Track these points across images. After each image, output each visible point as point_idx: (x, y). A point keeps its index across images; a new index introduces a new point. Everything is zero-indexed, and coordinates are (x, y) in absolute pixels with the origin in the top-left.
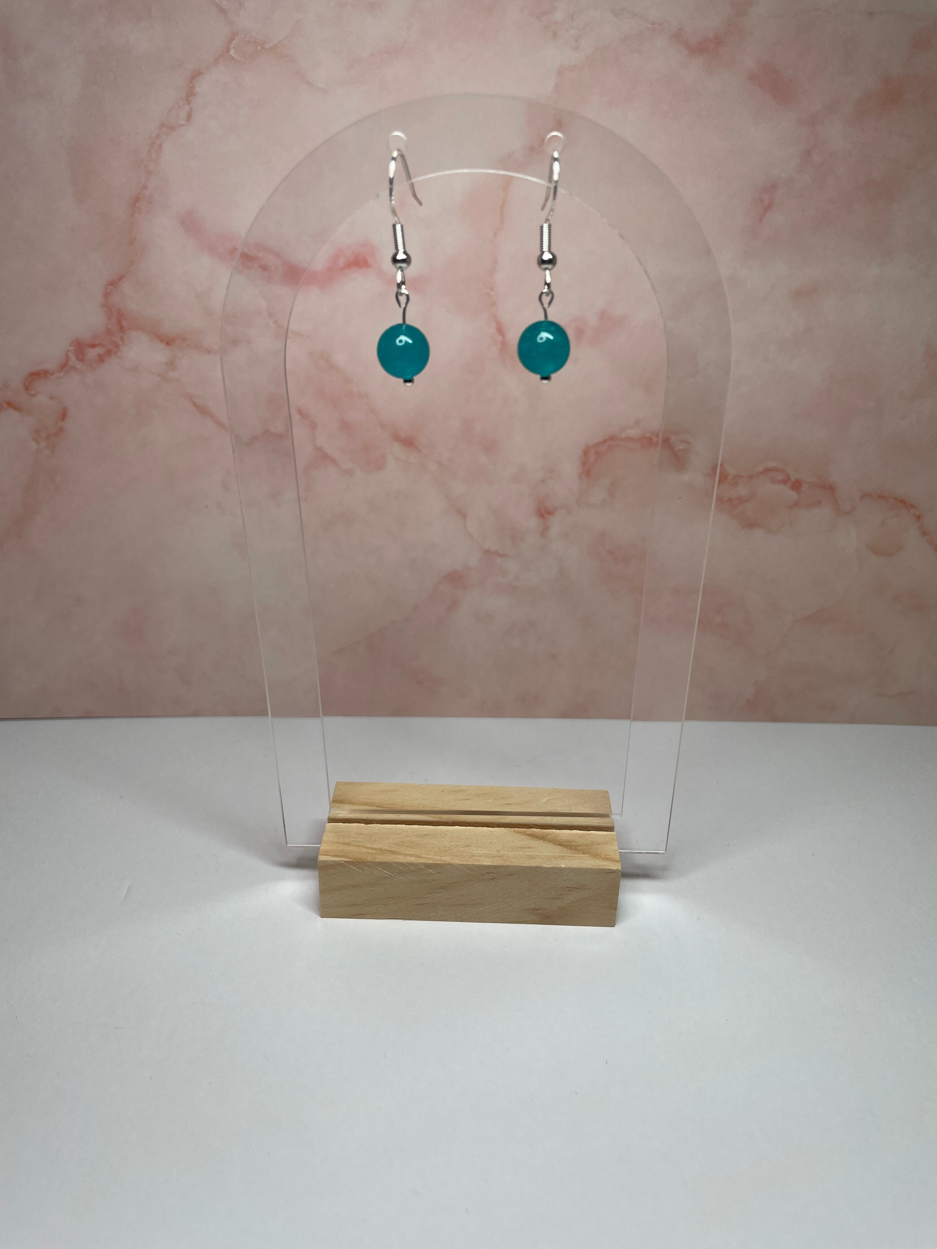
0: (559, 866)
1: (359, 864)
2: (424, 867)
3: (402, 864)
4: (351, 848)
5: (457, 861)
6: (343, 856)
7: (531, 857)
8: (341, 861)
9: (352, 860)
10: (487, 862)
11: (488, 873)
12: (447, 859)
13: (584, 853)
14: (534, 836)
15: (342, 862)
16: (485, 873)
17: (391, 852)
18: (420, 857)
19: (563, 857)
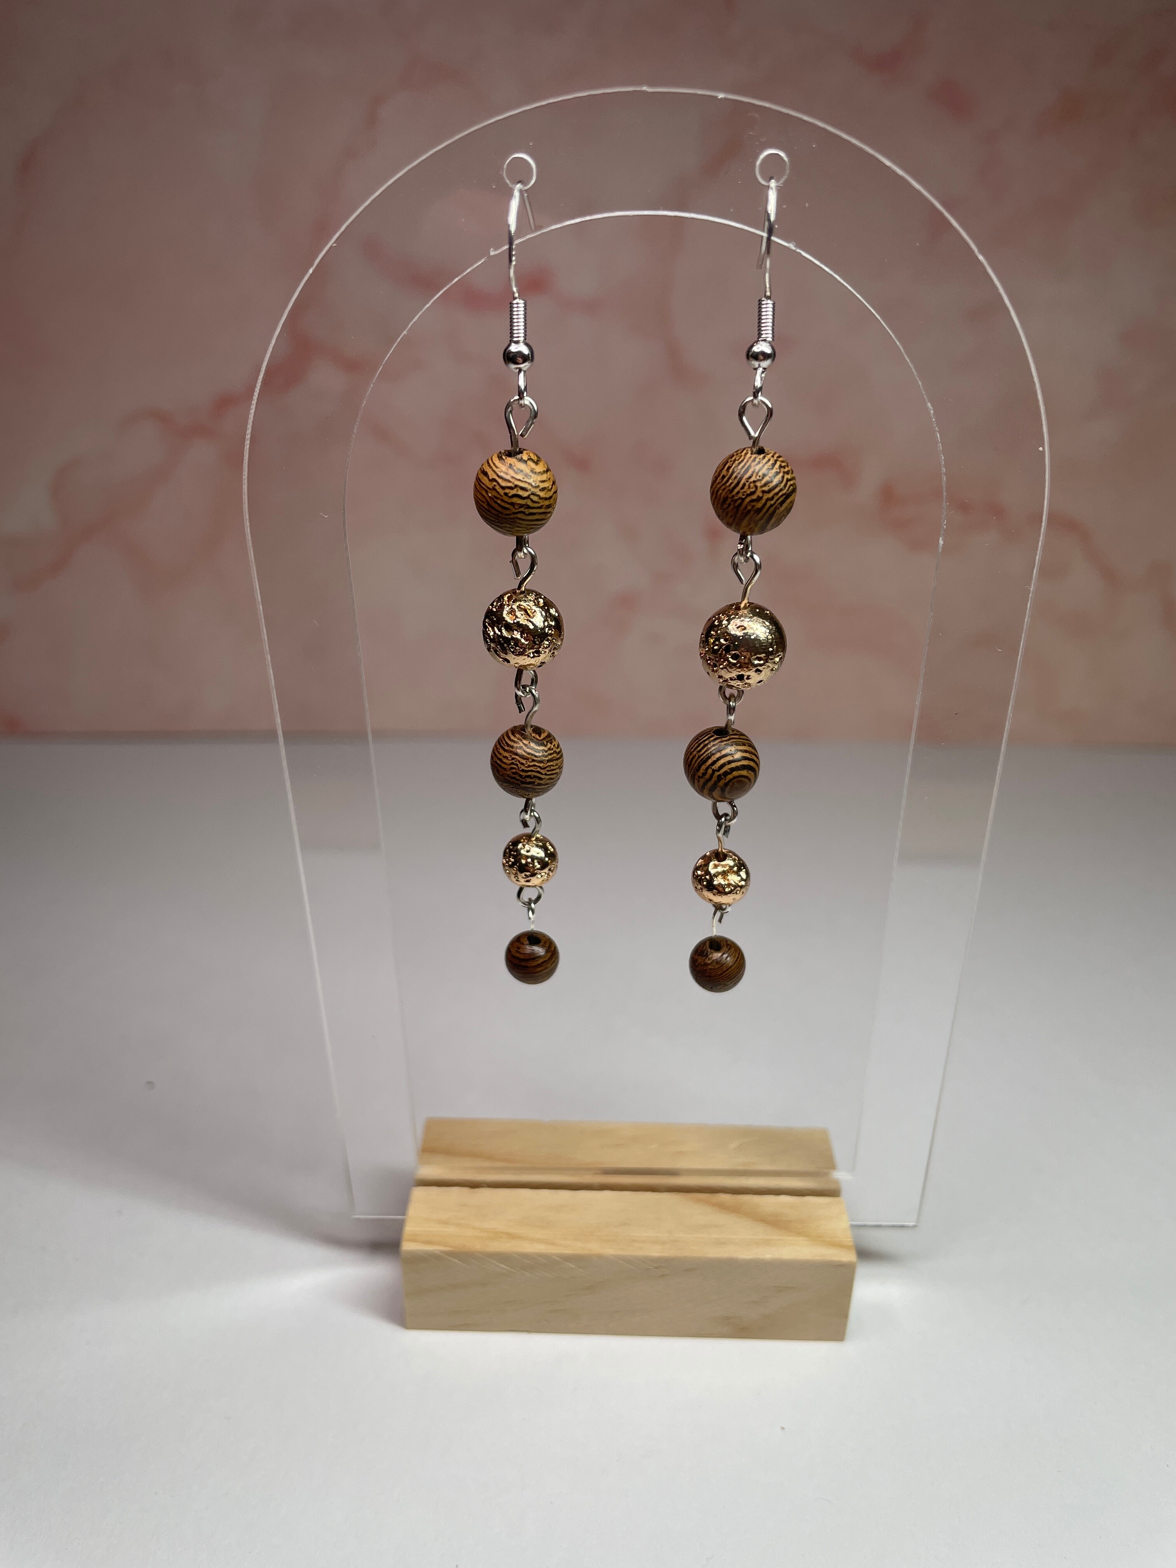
0: (762, 1257)
1: (464, 1256)
2: (559, 1259)
3: (525, 1256)
4: (451, 1230)
5: (610, 1251)
6: (438, 1243)
7: (719, 1243)
8: (436, 1250)
9: (453, 1249)
10: (655, 1252)
11: (656, 1268)
12: (594, 1248)
13: (799, 1233)
14: (723, 1207)
15: (438, 1252)
16: (651, 1268)
17: (512, 1236)
18: (553, 1244)
19: (767, 1243)
